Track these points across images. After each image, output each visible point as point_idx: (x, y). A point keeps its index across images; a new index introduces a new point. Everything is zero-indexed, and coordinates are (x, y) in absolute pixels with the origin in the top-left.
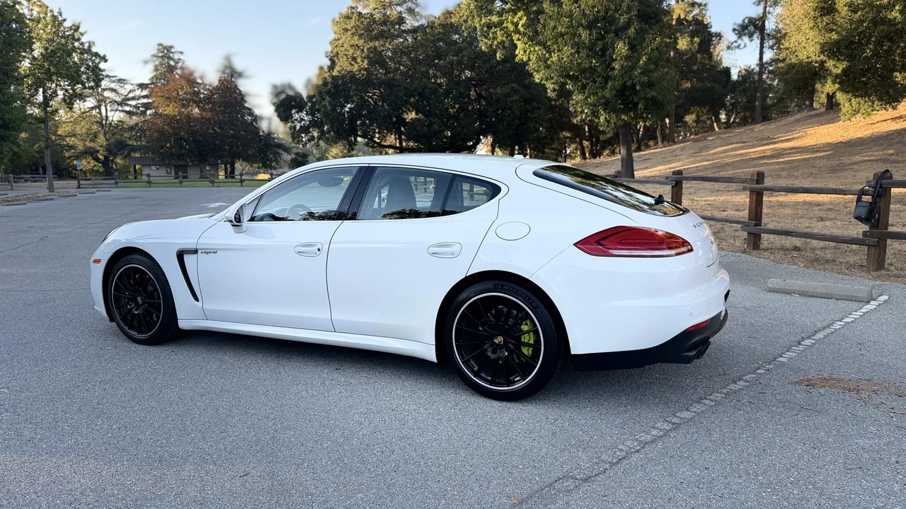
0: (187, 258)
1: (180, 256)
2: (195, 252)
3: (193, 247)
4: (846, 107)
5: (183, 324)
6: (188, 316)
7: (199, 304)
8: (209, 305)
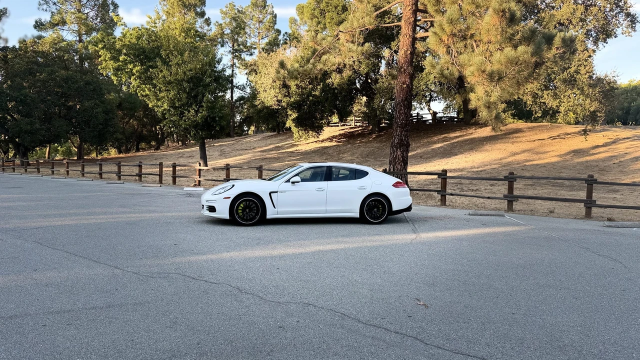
0: (272, 194)
1: (270, 194)
2: (277, 192)
3: (276, 190)
4: (296, 135)
5: (268, 217)
6: (271, 214)
7: (276, 209)
8: (279, 209)
